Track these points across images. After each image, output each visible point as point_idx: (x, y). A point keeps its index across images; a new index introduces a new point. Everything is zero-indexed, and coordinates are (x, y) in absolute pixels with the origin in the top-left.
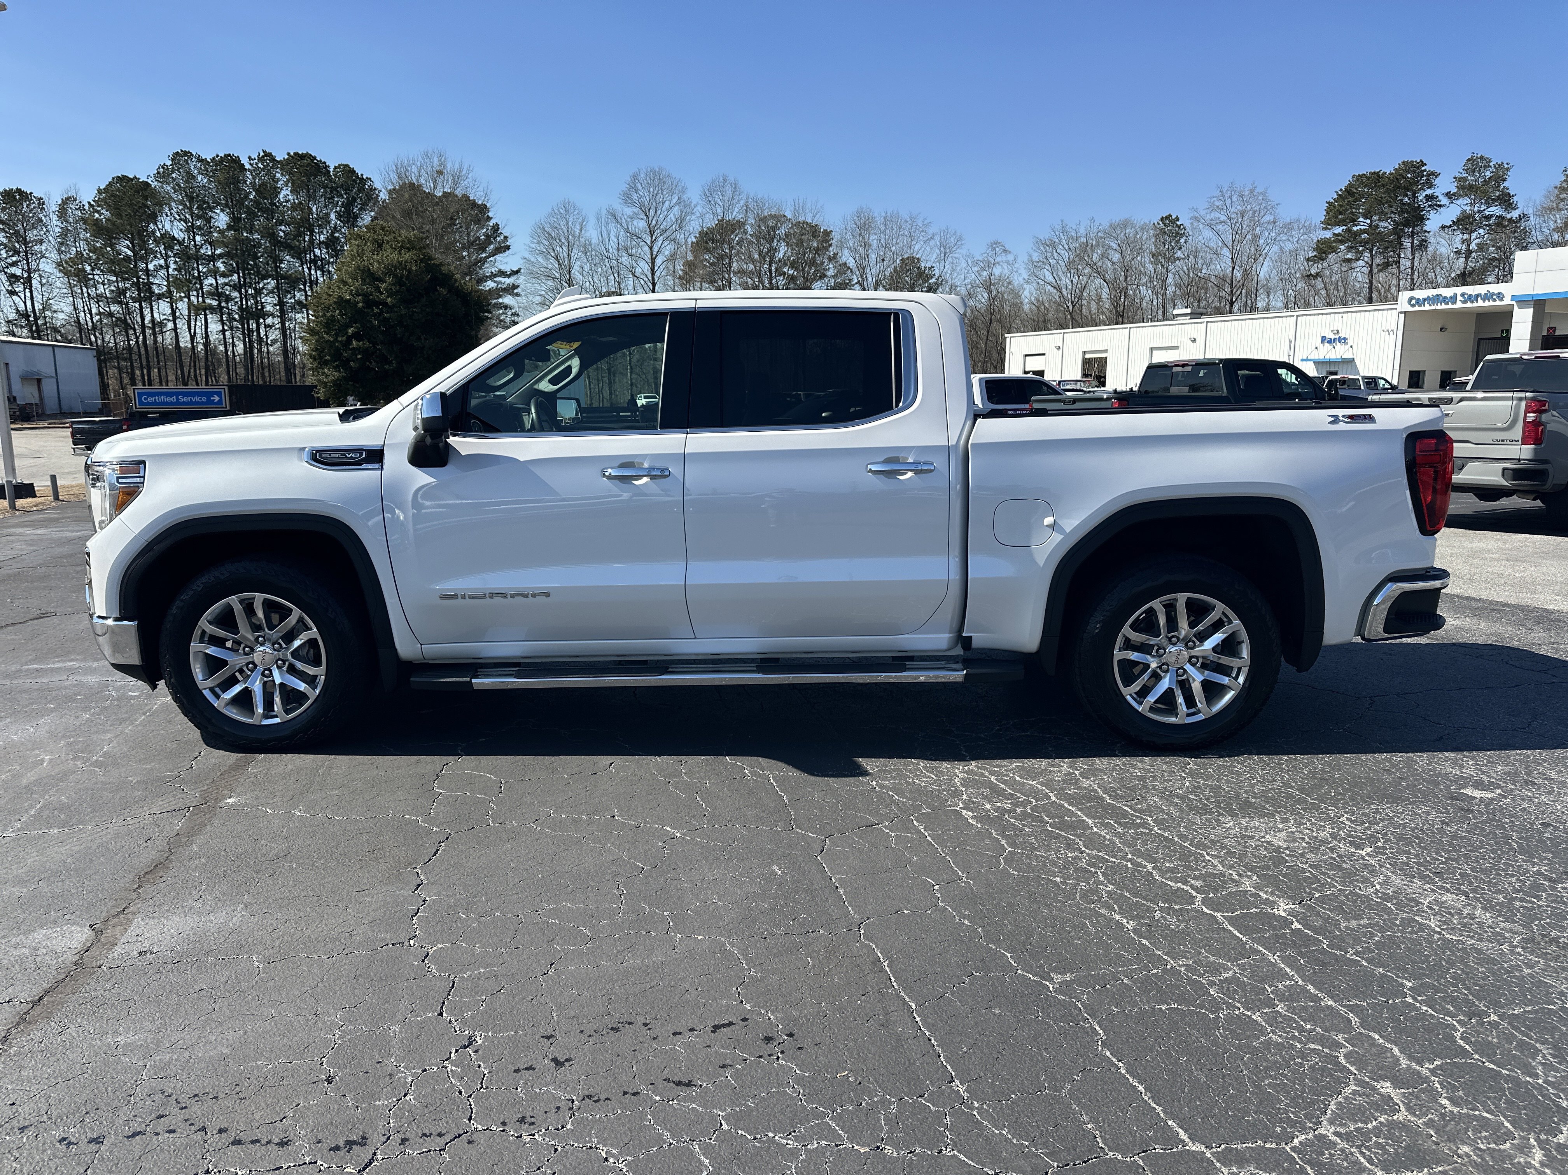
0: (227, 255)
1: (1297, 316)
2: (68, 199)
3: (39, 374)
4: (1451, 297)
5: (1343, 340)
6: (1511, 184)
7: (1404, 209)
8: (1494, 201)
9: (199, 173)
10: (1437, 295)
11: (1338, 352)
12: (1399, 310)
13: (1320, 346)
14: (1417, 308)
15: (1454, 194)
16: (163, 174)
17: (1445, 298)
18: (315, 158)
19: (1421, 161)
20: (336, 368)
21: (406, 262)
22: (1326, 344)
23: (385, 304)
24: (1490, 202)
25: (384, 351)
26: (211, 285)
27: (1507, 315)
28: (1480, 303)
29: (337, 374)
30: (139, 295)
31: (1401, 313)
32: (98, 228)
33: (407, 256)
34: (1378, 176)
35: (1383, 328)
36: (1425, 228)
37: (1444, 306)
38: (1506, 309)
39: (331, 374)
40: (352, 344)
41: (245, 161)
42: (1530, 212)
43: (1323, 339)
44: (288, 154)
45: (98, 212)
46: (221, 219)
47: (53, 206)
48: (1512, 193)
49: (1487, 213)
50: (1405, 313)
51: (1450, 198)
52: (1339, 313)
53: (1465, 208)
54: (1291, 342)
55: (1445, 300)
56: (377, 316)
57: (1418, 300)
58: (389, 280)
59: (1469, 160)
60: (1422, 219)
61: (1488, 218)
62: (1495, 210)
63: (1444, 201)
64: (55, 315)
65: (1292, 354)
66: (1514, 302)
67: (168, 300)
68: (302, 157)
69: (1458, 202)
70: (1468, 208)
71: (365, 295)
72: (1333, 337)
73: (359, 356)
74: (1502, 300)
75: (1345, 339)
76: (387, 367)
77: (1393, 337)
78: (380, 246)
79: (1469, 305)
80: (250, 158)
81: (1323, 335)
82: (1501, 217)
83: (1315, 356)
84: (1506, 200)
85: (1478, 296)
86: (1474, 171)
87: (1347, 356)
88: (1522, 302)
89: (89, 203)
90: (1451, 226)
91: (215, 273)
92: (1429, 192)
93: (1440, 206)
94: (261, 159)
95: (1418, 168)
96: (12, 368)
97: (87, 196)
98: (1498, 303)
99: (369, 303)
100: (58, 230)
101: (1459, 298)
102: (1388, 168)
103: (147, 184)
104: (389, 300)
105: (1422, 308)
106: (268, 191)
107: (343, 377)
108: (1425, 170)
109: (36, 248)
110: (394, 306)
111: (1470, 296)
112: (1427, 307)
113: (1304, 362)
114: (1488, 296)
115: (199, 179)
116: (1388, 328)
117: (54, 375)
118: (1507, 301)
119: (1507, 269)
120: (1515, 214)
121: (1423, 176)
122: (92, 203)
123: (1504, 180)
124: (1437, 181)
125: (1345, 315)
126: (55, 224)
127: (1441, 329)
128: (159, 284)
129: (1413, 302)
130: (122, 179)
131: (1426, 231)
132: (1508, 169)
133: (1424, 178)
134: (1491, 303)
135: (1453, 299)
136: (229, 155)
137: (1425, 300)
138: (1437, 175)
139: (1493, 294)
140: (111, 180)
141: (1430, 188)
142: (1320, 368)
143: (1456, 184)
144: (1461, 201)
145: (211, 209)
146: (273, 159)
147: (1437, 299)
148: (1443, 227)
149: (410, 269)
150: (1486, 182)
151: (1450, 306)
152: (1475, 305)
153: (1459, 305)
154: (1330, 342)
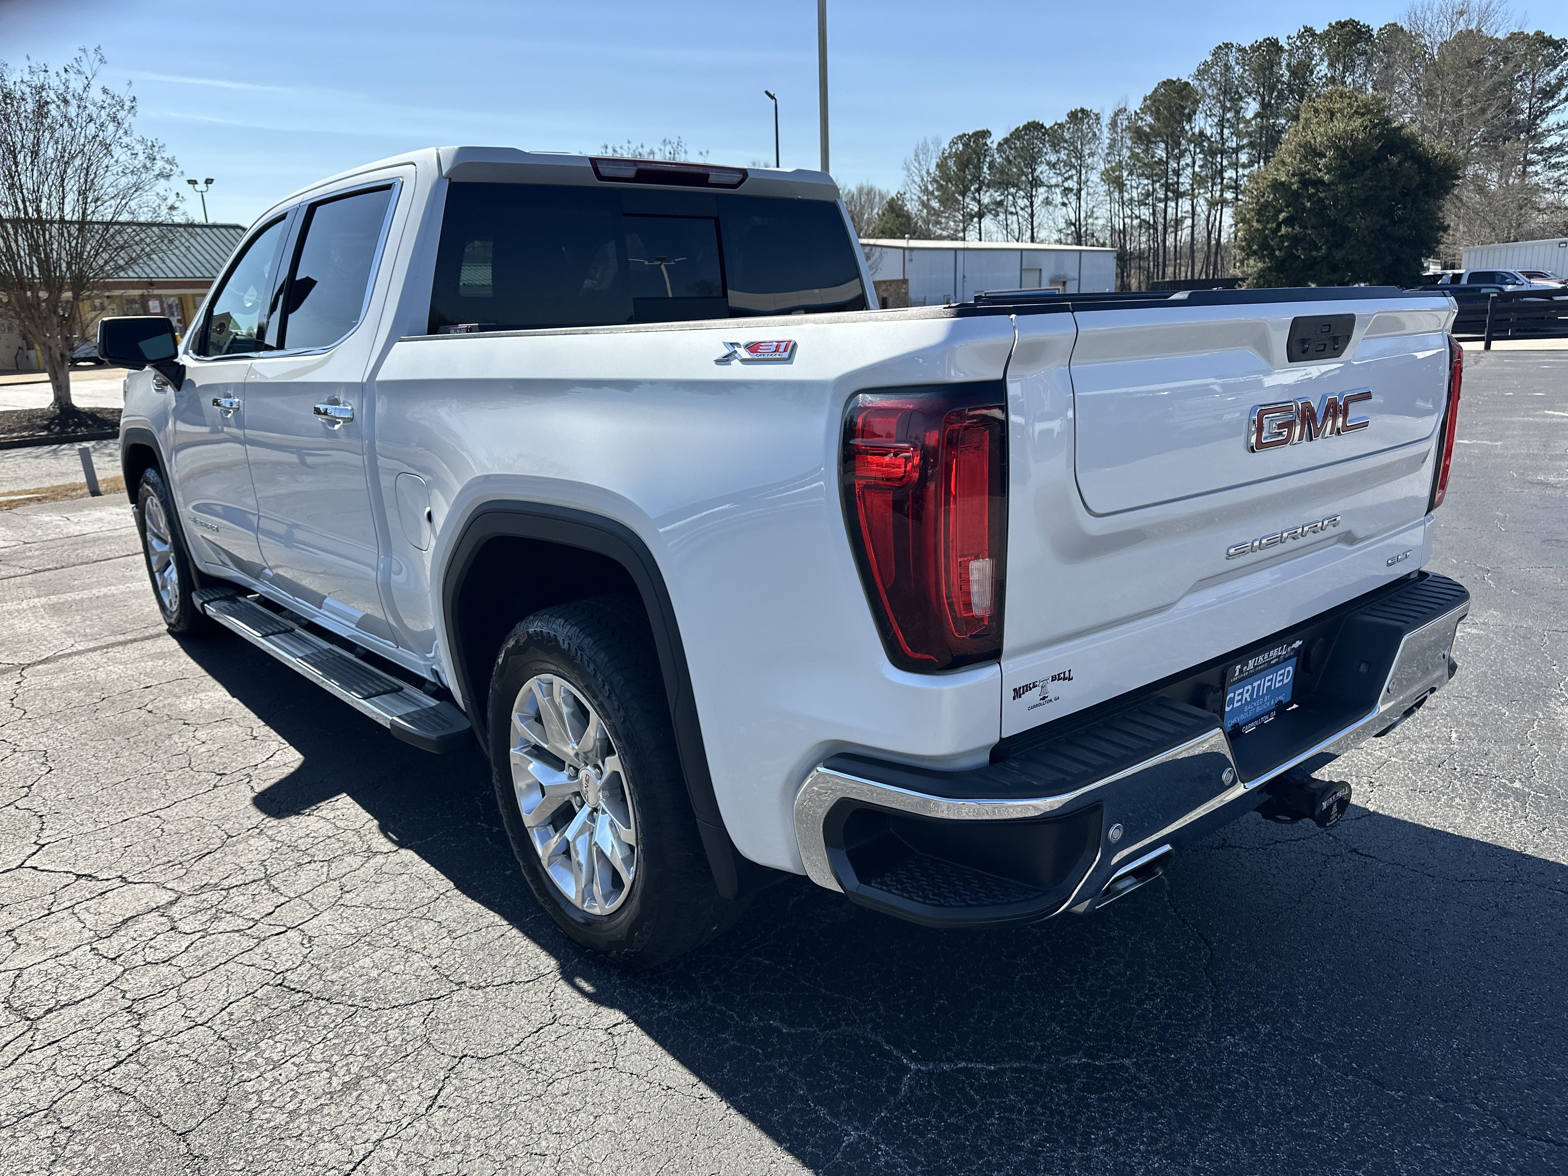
0: (1251, 145)
2: (1119, 111)
3: (1065, 277)
9: (1237, 63)
16: (1203, 72)
18: (1358, 24)
20: (1262, 258)
21: (1353, 131)
23: (1321, 181)
25: (1313, 236)
26: (1230, 178)
29: (1260, 265)
30: (1166, 195)
32: (1139, 136)
33: (1358, 122)
39: (1254, 265)
40: (1281, 230)
41: (1283, 42)
44: (1330, 25)
45: (1142, 119)
46: (1251, 108)
47: (1106, 120)
56: (1310, 197)
58: (1330, 153)
64: (1096, 222)
67: (1189, 197)
68: (1342, 25)
71: (1302, 175)
73: (1286, 244)
76: (1314, 253)
78: (1332, 114)
80: (1289, 37)
89: (1136, 112)
91: (1235, 165)
94: (1300, 36)
96: (1044, 273)
97: (1135, 105)
99: (1305, 182)
100: (1108, 141)
103: (1187, 84)
104: (1326, 177)
106: (1302, 71)
107: (1269, 268)
109: (1089, 161)
110: (1332, 183)
115: (1236, 69)
117: (1077, 278)
122: (1138, 111)
126: (1106, 135)
128: (1185, 182)
130: (1168, 83)
136: (1268, 39)
140: (1156, 86)
145: (1241, 98)
146: (1313, 34)
149: (1357, 138)
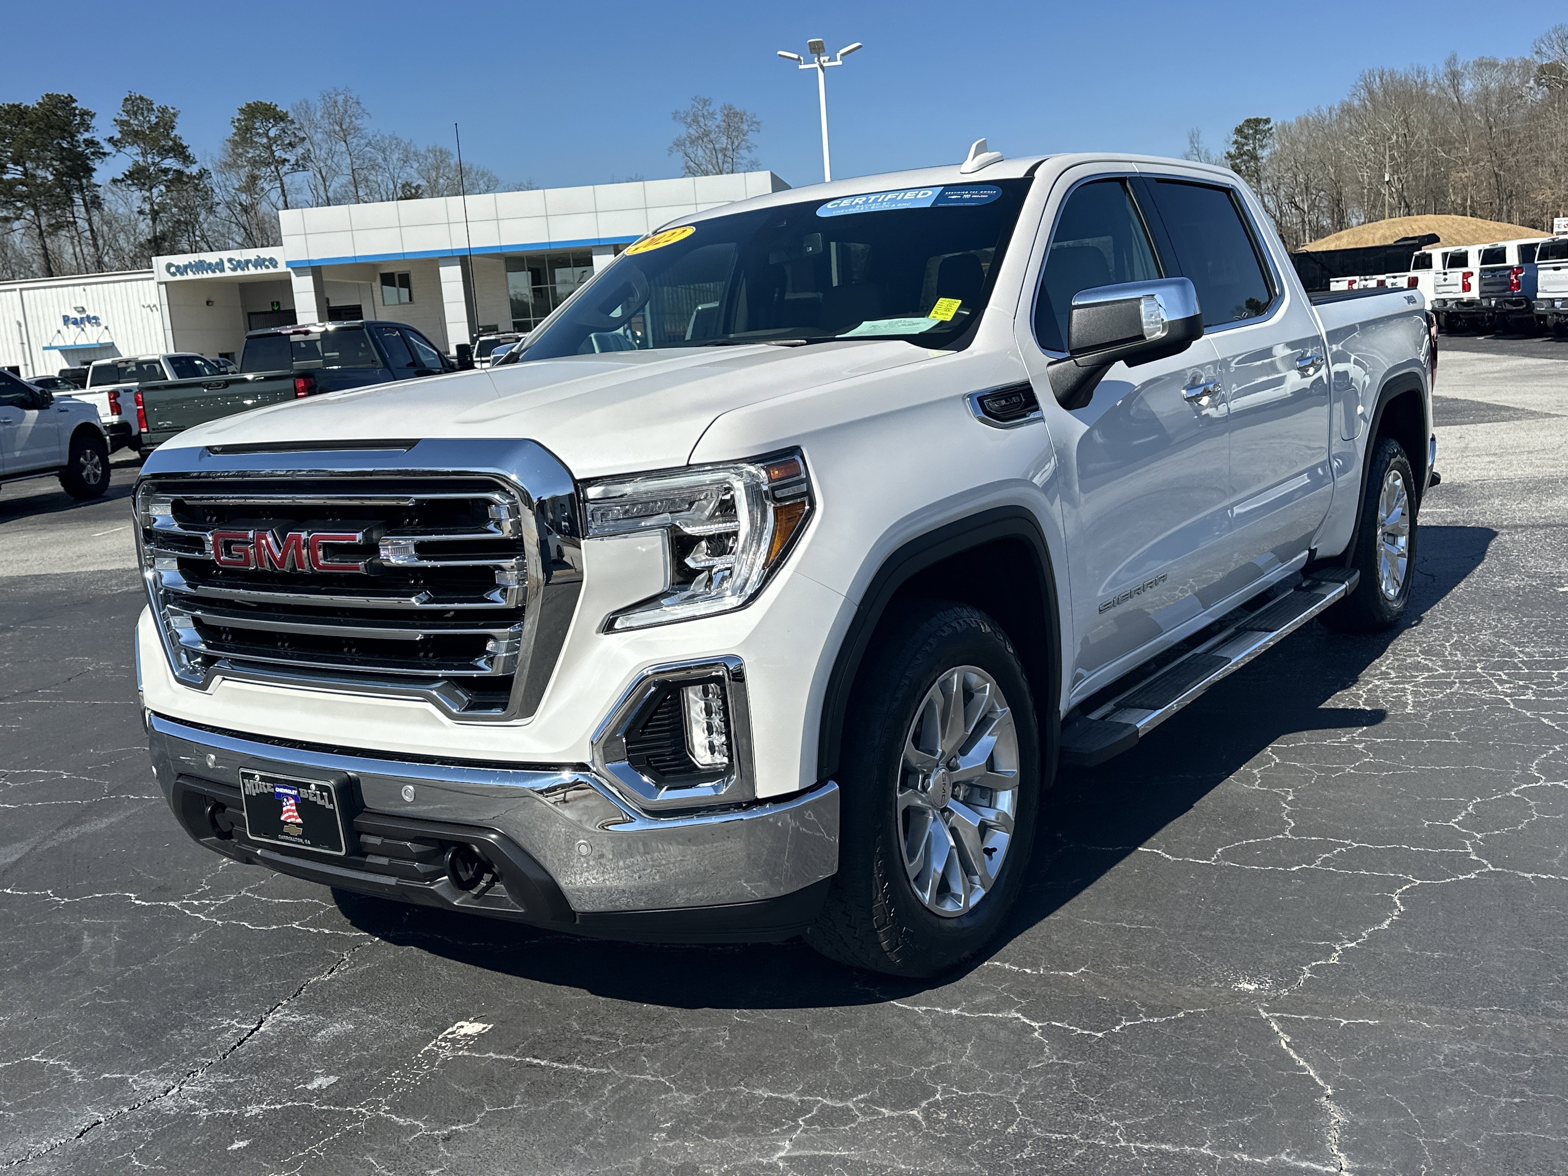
1: (21, 290)
4: (217, 263)
5: (94, 320)
6: (181, 131)
7: (64, 155)
8: (168, 151)
10: (200, 261)
11: (90, 336)
12: (157, 280)
13: (63, 329)
14: (179, 278)
15: (119, 141)
17: (210, 264)
19: (70, 96)
22: (71, 326)
24: (164, 152)
27: (284, 285)
28: (252, 271)
31: (160, 283)
34: (20, 109)
35: (143, 303)
36: (93, 181)
37: (210, 275)
38: (281, 278)
42: (209, 167)
43: (66, 320)
48: (185, 144)
49: (163, 166)
50: (165, 283)
51: (115, 145)
52: (79, 285)
53: (136, 158)
54: (20, 325)
55: (210, 267)
57: (178, 268)
59: (126, 100)
60: (90, 171)
61: (166, 171)
62: (171, 163)
63: (108, 148)
65: (25, 341)
66: (289, 270)
69: (126, 150)
70: (140, 159)
72: (78, 316)
74: (275, 266)
75: (95, 318)
77: (157, 314)
79: (239, 272)
81: (65, 314)
82: (180, 173)
83: (59, 342)
84: (180, 151)
85: (248, 262)
86: (135, 114)
87: (105, 339)
88: (300, 268)
90: (123, 180)
92: (87, 135)
93: (104, 154)
95: (67, 104)
98: (272, 270)
101: (227, 265)
102: (31, 100)
105: (185, 277)
108: (76, 108)
111: (239, 262)
112: (190, 276)
113: (46, 352)
114: (259, 263)
116: (148, 302)
118: (282, 268)
119: (197, 233)
120: (194, 170)
121: (75, 115)
123: (173, 128)
124: (93, 123)
125: (87, 287)
127: (208, 303)
129: (173, 269)
131: (96, 185)
132: (175, 115)
133: (78, 118)
134: (264, 271)
135: (220, 266)
137: (186, 267)
138: (93, 116)
139: (264, 260)
141: (87, 130)
142: (70, 356)
143: (118, 128)
144: (129, 149)
147: (201, 266)
148: (115, 181)
150: (152, 129)
151: (218, 274)
152: (246, 272)
153: (228, 273)
154: (75, 322)
